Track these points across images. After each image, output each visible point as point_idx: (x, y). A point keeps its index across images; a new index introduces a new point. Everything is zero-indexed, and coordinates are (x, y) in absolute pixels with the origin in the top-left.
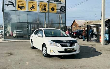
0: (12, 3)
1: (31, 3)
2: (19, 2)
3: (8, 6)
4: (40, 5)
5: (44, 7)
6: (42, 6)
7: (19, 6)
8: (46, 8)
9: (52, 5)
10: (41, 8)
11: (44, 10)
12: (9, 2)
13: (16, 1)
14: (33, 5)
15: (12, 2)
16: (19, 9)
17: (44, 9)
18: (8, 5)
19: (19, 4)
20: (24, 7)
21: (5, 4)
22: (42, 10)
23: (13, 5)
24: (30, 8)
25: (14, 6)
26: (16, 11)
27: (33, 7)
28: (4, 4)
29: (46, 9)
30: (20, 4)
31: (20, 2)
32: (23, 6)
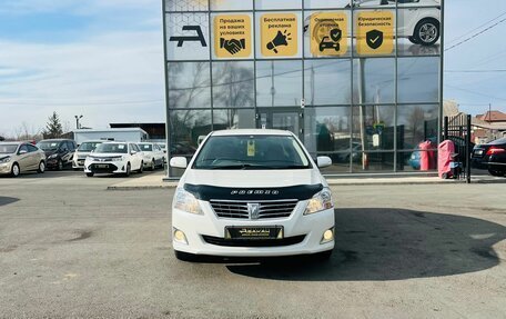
0: (194, 33)
1: (271, 23)
2: (223, 24)
3: (180, 45)
4: (312, 24)
5: (333, 32)
6: (322, 30)
7: (222, 40)
8: (339, 37)
9: (371, 19)
10: (317, 40)
11: (329, 45)
12: (185, 28)
13: (212, 22)
14: (280, 29)
15: (198, 28)
16: (224, 54)
17: (331, 40)
18: (181, 40)
19: (222, 30)
20: (243, 41)
21: (172, 39)
22: (321, 49)
23: (200, 38)
24: (270, 46)
25: (204, 44)
26: (211, 61)
27: (280, 40)
28: (168, 38)
29: (341, 42)
30: (227, 30)
31: (227, 24)
32: (238, 38)
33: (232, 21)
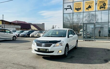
0: (70, 7)
1: (87, 3)
2: (76, 5)
3: (66, 10)
4: (98, 3)
5: (103, 4)
6: (101, 4)
7: (76, 8)
8: (105, 5)
10: (99, 6)
11: (102, 7)
12: (68, 6)
13: (74, 4)
14: (90, 5)
15: (70, 6)
16: (76, 11)
17: (103, 6)
19: (76, 6)
20: (80, 8)
21: (65, 9)
22: (100, 8)
23: (71, 8)
24: (87, 9)
25: (72, 9)
26: (73, 13)
27: (90, 7)
28: (64, 9)
29: (106, 6)
30: (77, 6)
31: (77, 4)
32: (79, 7)
33: (78, 4)
